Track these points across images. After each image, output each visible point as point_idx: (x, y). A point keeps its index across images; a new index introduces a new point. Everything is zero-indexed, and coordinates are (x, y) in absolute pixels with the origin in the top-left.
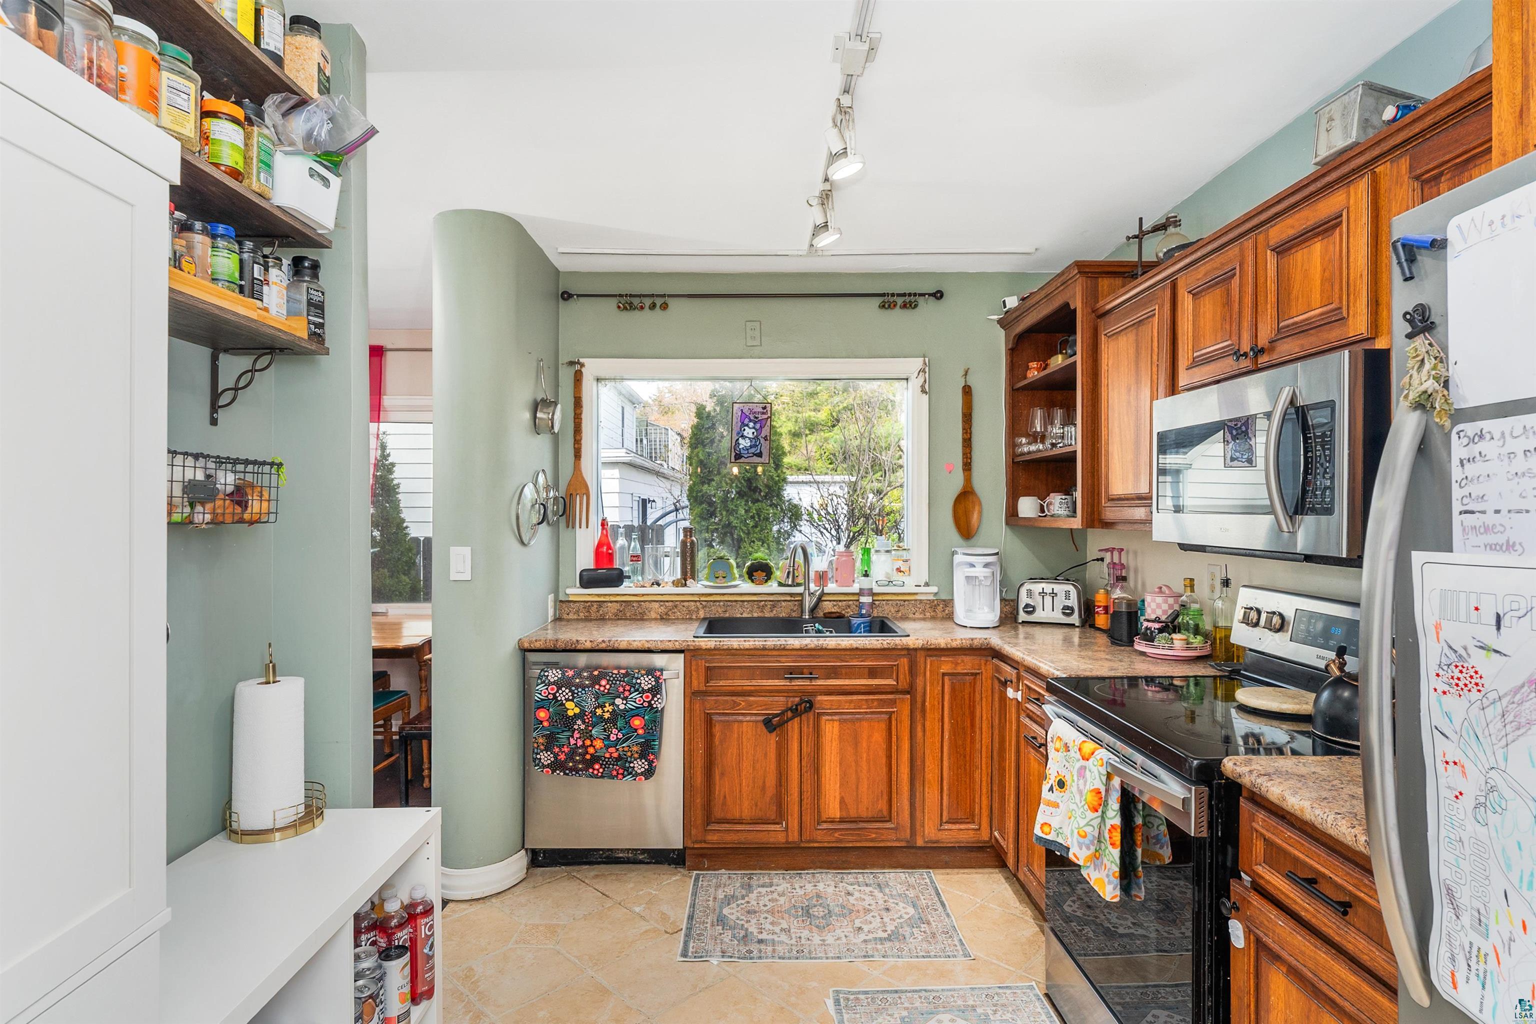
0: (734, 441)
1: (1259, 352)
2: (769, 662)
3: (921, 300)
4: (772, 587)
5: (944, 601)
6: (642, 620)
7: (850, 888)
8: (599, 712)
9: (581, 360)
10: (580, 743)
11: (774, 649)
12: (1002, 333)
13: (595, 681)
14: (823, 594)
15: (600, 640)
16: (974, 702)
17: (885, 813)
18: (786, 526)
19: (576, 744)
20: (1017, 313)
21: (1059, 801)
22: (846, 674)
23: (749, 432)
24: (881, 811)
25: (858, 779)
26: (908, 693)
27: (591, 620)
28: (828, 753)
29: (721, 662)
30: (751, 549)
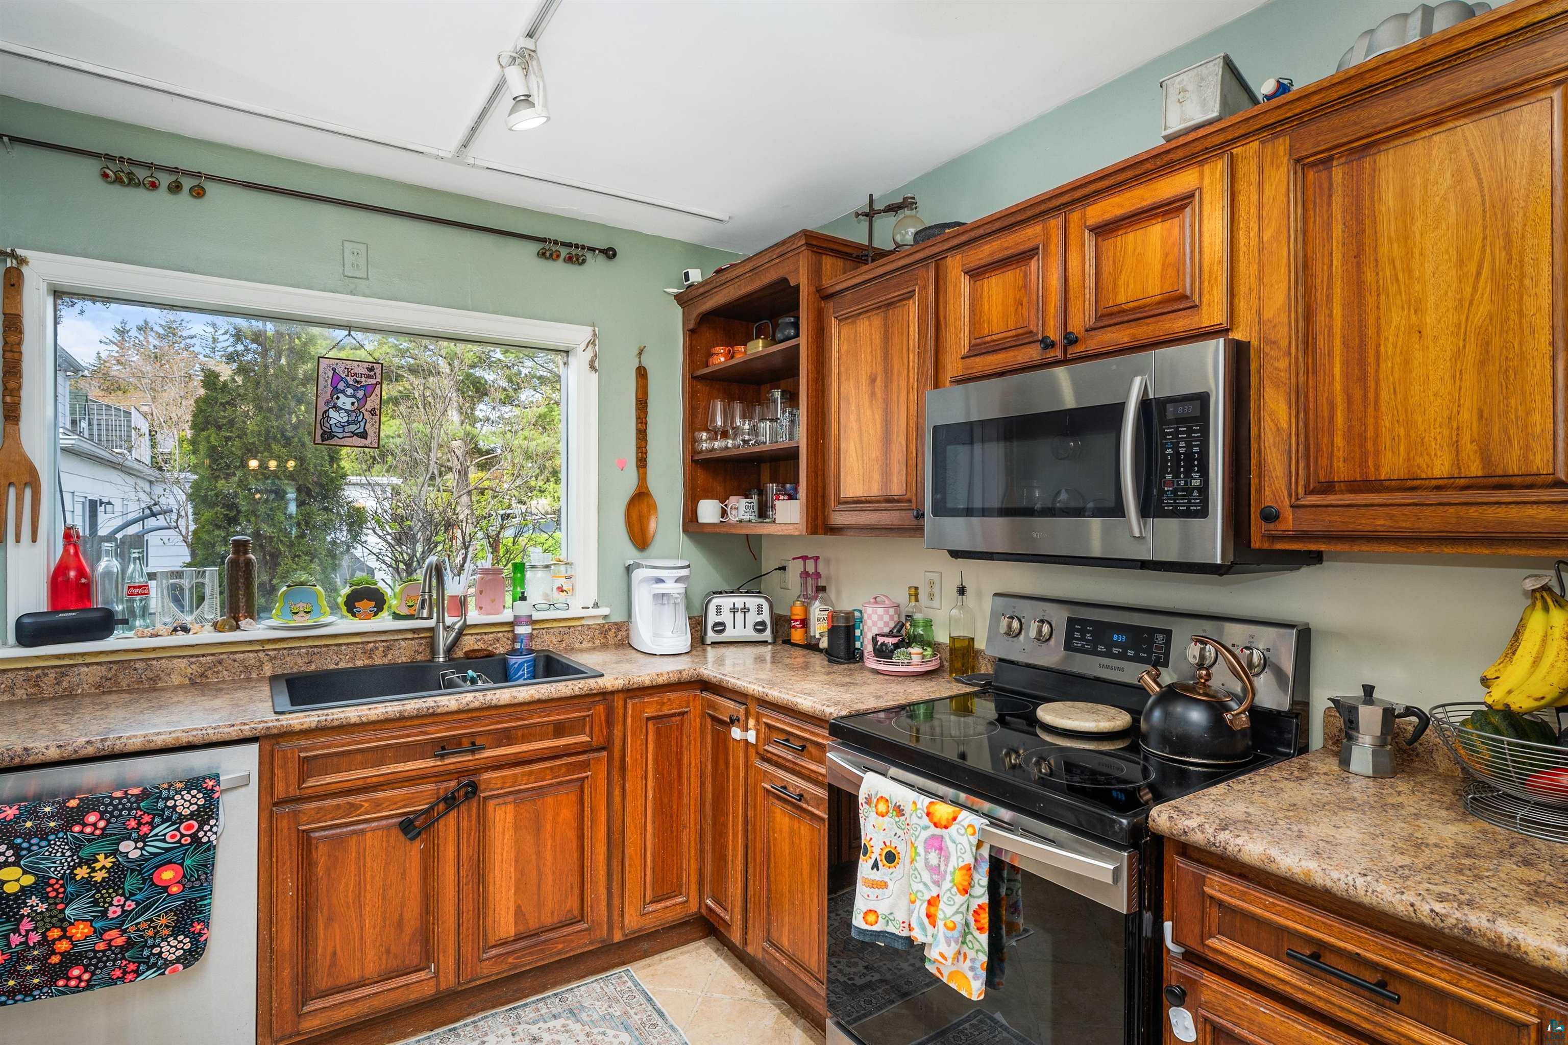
0: (320, 413)
1: (1071, 340)
2: (408, 736)
3: (589, 255)
4: (384, 622)
5: (616, 624)
6: (155, 690)
7: (534, 1029)
8: (82, 872)
9: (19, 252)
10: (35, 938)
11: (417, 717)
12: (679, 310)
13: (74, 817)
14: (465, 626)
15: (83, 740)
16: (682, 747)
17: (576, 912)
18: (343, 535)
19: (26, 943)
20: (701, 290)
21: (887, 879)
22: (523, 735)
23: (345, 402)
24: (570, 911)
25: (540, 874)
26: (604, 749)
27: (43, 701)
28: (499, 850)
29: (329, 747)
30: (295, 566)
